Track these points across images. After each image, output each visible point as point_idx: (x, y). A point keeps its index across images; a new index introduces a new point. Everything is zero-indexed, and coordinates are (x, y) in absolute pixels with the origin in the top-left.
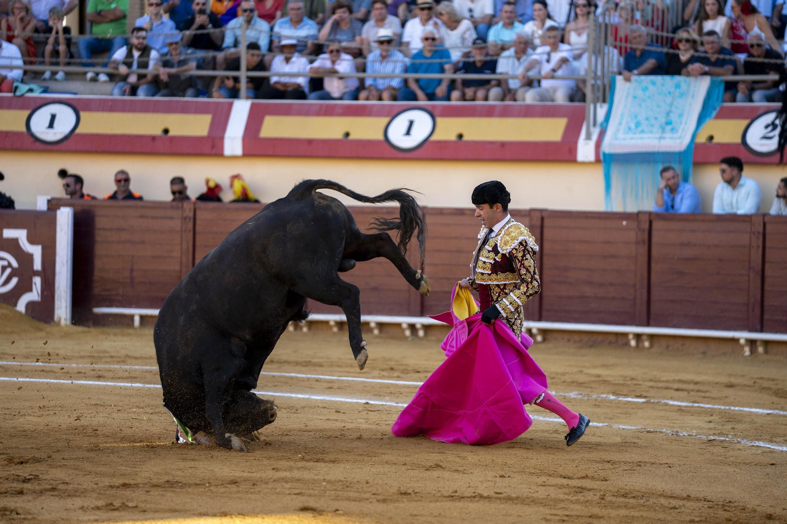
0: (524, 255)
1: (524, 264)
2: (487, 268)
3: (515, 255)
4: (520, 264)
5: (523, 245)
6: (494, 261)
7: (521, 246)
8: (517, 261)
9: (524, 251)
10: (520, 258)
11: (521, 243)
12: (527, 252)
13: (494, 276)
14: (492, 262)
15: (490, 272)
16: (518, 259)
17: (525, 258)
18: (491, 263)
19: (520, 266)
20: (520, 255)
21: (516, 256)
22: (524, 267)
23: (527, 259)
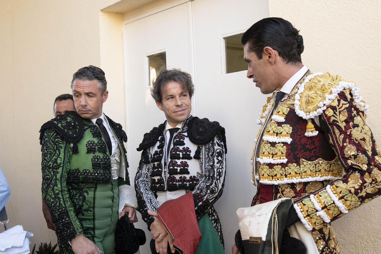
0: (350, 118)
1: (350, 135)
2: (279, 153)
3: (332, 118)
4: (342, 136)
5: (345, 99)
6: (291, 140)
7: (342, 102)
8: (337, 131)
9: (349, 110)
10: (343, 125)
11: (342, 95)
12: (355, 112)
13: (293, 167)
14: (289, 140)
15: (285, 161)
16: (339, 127)
17: (351, 124)
18: (285, 144)
19: (344, 141)
20: (342, 118)
21: (334, 121)
22: (352, 142)
23: (357, 126)
